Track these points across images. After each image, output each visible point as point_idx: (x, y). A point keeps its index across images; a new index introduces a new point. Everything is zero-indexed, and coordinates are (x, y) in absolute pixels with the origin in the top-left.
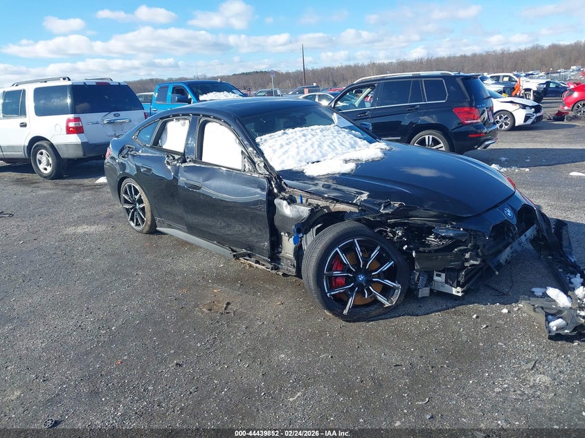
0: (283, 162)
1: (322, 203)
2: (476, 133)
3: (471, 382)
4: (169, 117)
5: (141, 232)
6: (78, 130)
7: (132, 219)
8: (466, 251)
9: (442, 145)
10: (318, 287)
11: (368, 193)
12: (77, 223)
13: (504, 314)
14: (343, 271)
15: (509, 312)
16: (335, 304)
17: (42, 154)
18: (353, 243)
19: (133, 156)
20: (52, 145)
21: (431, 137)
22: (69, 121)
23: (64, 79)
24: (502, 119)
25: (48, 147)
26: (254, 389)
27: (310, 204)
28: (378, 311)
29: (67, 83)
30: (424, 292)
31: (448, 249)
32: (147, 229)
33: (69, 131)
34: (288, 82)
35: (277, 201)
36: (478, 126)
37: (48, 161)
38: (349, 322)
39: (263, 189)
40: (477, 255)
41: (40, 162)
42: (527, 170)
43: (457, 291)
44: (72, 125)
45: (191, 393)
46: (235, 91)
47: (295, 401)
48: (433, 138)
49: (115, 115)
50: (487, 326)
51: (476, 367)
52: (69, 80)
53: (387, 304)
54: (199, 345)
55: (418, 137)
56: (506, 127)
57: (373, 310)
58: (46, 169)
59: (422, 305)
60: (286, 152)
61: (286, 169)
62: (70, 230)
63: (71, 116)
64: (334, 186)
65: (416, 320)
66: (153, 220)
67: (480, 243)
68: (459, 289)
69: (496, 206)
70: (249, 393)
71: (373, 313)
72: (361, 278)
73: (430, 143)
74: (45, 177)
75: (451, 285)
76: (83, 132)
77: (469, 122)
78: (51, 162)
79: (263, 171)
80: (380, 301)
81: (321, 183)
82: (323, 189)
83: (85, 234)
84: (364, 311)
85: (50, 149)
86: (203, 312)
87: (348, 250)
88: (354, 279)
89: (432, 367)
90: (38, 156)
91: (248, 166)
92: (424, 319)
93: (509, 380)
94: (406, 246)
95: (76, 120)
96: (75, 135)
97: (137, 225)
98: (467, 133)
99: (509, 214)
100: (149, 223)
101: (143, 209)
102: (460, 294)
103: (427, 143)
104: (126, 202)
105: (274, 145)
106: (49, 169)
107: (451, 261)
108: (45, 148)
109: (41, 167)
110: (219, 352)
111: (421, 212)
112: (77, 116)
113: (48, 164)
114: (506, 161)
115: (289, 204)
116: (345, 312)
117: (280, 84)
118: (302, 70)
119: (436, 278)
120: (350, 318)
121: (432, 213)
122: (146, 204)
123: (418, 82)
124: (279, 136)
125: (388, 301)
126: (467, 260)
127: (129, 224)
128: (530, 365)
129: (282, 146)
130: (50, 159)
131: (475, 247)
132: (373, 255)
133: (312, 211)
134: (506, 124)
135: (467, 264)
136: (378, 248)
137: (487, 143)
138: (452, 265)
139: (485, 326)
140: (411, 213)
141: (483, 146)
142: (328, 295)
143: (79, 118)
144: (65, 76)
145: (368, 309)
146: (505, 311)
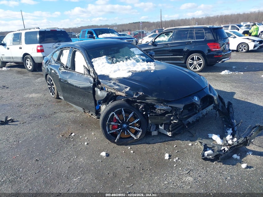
0: (101, 71)
1: (113, 91)
2: (218, 55)
3: (156, 178)
4: (63, 48)
5: (54, 98)
6: (42, 51)
7: (51, 92)
8: (171, 116)
9: (201, 60)
10: (103, 129)
11: (129, 88)
12: (31, 93)
13: (189, 146)
14: (116, 123)
15: (192, 145)
16: (111, 137)
17: (28, 61)
18: (121, 110)
19: (50, 64)
20: (31, 57)
21: (197, 56)
22: (38, 46)
23: (37, 28)
24: (243, 47)
25: (30, 58)
26: (62, 174)
27: (107, 91)
28: (131, 141)
29: (38, 30)
30: (155, 133)
31: (163, 115)
32: (56, 97)
33: (38, 51)
34: (153, 26)
35: (96, 89)
36: (219, 52)
37: (30, 64)
38: (119, 145)
39: (91, 83)
40: (177, 118)
41: (27, 64)
42: (242, 73)
43: (169, 134)
44: (39, 48)
45: (36, 173)
46: (115, 33)
47: (76, 180)
48: (198, 57)
49: (58, 44)
50: (178, 151)
51: (162, 171)
52: (39, 28)
53: (135, 138)
54: (50, 152)
55: (191, 56)
56: (245, 51)
57: (130, 141)
58: (30, 67)
59: (154, 139)
60: (104, 66)
61: (102, 74)
62: (27, 96)
63: (39, 45)
64: (118, 83)
65: (147, 146)
66: (58, 93)
67: (178, 113)
68: (170, 133)
69: (189, 96)
70: (59, 175)
71: (129, 142)
72: (125, 126)
73: (196, 59)
74: (29, 71)
75: (166, 131)
76: (44, 52)
77: (215, 50)
78: (31, 64)
79: (92, 74)
80: (132, 137)
81: (113, 82)
82: (113, 85)
83: (32, 98)
84: (125, 141)
85: (31, 59)
86: (59, 137)
87: (119, 113)
88: (121, 126)
89: (143, 169)
90: (27, 62)
91: (86, 73)
92: (151, 146)
93: (174, 178)
94: (145, 113)
95: (41, 46)
96: (40, 53)
97: (53, 95)
98: (213, 55)
99: (196, 99)
100: (56, 94)
101: (54, 88)
102: (170, 135)
103: (195, 59)
104: (49, 84)
105: (99, 63)
106: (31, 67)
107: (165, 120)
108: (29, 58)
109: (28, 66)
110: (57, 155)
111: (150, 97)
112: (41, 44)
113: (31, 65)
114: (235, 68)
115: (100, 90)
116: (116, 141)
117: (150, 28)
118: (160, 21)
119: (160, 127)
120: (119, 143)
121: (155, 98)
122: (54, 86)
123: (192, 30)
124: (103, 59)
125: (135, 137)
126: (172, 120)
127: (50, 94)
128: (187, 172)
129: (103, 63)
130: (31, 63)
131: (176, 115)
132: (130, 116)
133: (108, 94)
134: (245, 49)
135: (172, 122)
136: (133, 112)
137: (223, 60)
138: (165, 122)
139: (177, 151)
140: (147, 98)
141: (222, 61)
142: (108, 133)
143: (42, 45)
144: (37, 27)
145: (127, 140)
146: (190, 144)
